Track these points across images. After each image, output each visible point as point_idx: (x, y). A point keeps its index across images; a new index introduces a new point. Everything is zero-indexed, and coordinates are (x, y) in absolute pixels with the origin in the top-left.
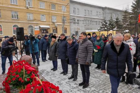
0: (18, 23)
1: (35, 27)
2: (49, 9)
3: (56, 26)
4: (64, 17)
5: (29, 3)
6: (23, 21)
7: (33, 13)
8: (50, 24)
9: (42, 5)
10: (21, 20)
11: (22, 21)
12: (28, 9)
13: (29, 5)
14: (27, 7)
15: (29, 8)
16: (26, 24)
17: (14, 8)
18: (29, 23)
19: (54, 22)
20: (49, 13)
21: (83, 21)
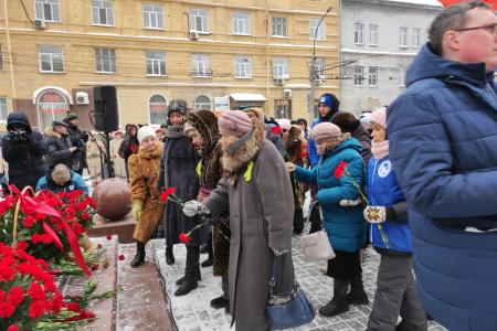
0: (166, 87)
1: (218, 100)
2: (263, 34)
3: (287, 94)
4: (315, 58)
5: (199, 20)
6: (180, 81)
7: (210, 54)
8: (265, 89)
9: (240, 22)
10: (174, 77)
11: (176, 80)
12: (195, 40)
13: (199, 28)
14: (194, 34)
15: (197, 37)
16: (189, 90)
17: (154, 41)
18: (197, 87)
19: (280, 81)
20: (264, 49)
21: (392, 69)
